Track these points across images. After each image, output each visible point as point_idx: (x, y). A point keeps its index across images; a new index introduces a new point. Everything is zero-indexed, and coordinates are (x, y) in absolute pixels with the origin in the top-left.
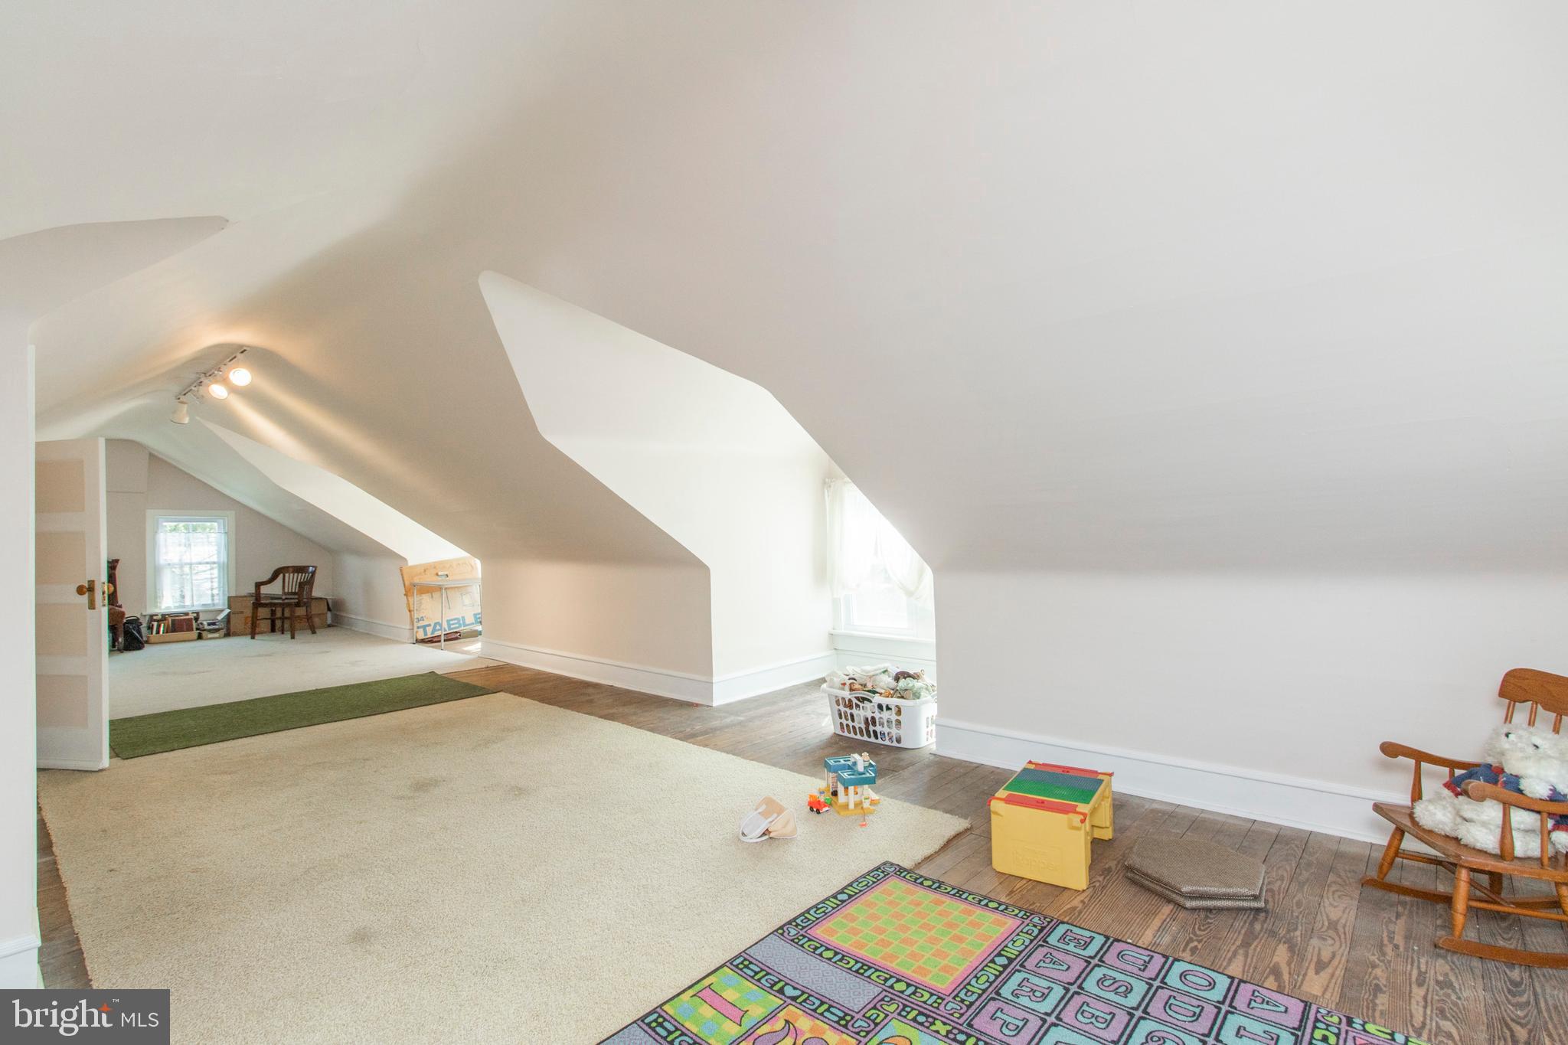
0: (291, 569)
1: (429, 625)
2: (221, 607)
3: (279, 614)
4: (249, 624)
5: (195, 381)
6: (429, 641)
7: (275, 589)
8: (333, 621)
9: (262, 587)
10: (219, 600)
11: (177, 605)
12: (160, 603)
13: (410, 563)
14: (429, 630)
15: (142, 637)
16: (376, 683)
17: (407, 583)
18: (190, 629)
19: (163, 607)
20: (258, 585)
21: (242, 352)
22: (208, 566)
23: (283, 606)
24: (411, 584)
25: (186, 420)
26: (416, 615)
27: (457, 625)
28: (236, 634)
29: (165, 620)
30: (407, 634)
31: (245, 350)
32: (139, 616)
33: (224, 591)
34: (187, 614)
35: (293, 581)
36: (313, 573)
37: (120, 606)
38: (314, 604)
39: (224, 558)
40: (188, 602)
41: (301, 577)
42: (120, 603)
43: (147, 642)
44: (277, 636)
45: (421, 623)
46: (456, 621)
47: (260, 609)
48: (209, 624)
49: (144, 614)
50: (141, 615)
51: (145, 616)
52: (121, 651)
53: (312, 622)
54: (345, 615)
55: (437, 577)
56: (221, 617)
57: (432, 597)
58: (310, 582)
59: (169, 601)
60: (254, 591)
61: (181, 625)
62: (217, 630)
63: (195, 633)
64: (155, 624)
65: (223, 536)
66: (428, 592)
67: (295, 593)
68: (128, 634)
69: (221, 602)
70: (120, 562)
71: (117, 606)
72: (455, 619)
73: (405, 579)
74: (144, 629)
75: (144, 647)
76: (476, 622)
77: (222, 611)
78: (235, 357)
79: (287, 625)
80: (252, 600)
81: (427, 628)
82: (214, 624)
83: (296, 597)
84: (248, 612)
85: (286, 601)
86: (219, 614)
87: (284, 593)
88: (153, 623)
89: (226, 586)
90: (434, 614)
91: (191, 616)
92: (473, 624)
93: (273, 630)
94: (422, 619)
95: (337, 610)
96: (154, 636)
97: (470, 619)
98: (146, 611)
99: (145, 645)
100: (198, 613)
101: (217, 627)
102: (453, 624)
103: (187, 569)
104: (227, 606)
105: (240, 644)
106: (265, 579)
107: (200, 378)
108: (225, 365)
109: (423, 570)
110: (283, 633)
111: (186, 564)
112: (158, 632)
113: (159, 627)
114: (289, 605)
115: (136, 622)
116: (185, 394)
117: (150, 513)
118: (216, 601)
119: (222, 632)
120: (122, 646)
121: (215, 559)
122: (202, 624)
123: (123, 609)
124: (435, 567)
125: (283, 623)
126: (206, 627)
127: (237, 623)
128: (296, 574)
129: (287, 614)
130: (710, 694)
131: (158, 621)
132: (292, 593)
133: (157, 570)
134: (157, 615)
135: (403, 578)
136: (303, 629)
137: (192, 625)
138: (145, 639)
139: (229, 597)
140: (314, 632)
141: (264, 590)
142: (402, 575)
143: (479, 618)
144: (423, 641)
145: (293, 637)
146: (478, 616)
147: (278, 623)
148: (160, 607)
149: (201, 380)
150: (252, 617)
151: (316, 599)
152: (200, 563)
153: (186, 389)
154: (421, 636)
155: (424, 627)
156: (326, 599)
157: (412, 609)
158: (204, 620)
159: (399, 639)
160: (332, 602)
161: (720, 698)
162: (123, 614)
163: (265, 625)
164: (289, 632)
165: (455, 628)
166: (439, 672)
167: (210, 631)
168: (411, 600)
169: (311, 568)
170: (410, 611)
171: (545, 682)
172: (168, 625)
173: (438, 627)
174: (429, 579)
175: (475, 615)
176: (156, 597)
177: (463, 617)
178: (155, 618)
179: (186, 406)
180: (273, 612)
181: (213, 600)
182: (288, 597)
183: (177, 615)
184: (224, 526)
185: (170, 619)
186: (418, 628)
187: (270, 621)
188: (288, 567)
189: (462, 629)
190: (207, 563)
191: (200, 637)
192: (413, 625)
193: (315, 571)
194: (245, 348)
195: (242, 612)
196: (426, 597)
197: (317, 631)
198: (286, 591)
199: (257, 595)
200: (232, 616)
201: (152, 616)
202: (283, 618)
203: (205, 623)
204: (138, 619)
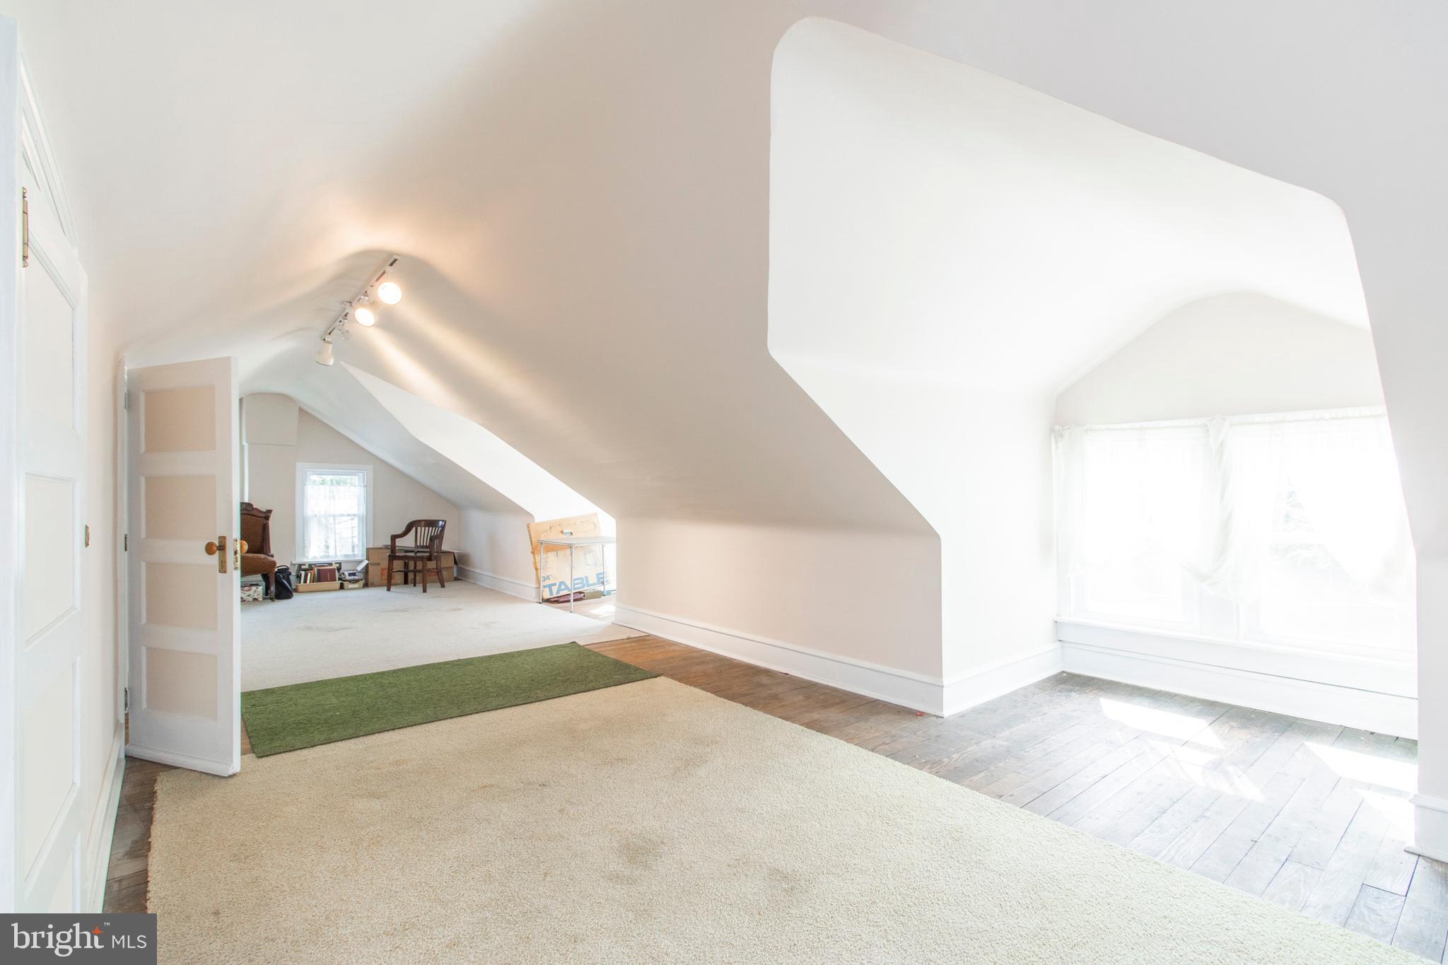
0: (423, 523)
1: (555, 584)
2: (359, 558)
3: (411, 567)
4: (385, 576)
5: (339, 316)
6: (556, 601)
7: (408, 542)
8: (458, 575)
9: (397, 540)
10: (359, 551)
11: (322, 554)
12: (308, 552)
13: (537, 520)
14: (555, 589)
15: (291, 586)
16: (520, 653)
17: (534, 540)
18: (333, 579)
19: (310, 557)
20: (394, 538)
21: (391, 265)
22: (350, 518)
23: (415, 559)
24: (538, 541)
25: (331, 362)
26: (543, 574)
27: (581, 585)
28: (373, 585)
29: (312, 569)
30: (533, 593)
31: (395, 260)
32: (289, 566)
33: (363, 543)
34: (331, 564)
35: (424, 534)
36: (443, 527)
37: (272, 556)
38: (443, 557)
39: (363, 511)
40: (332, 552)
41: (431, 531)
42: (272, 552)
43: (296, 590)
44: (409, 589)
45: (548, 582)
46: (580, 581)
47: (395, 562)
48: (350, 575)
49: (294, 563)
50: (291, 564)
51: (294, 565)
52: (272, 599)
53: (442, 576)
54: (472, 569)
55: (561, 534)
56: (360, 568)
57: (557, 555)
58: (440, 537)
59: (316, 551)
60: (390, 544)
61: (326, 575)
62: (356, 581)
63: (338, 583)
64: (303, 573)
65: (363, 489)
66: (553, 550)
67: (426, 547)
68: (279, 584)
69: (361, 553)
70: (273, 512)
71: (269, 556)
72: (578, 579)
73: (532, 536)
74: (293, 578)
75: (292, 596)
76: (599, 582)
77: (361, 561)
78: (384, 273)
79: (419, 578)
80: (388, 553)
81: (553, 587)
82: (354, 574)
83: (428, 550)
84: (385, 564)
85: (418, 554)
86: (358, 565)
87: (417, 546)
88: (301, 572)
89: (365, 538)
90: (560, 573)
91: (335, 566)
92: (595, 584)
93: (406, 582)
94: (548, 578)
95: (463, 564)
96: (302, 586)
97: (593, 580)
98: (295, 560)
99: (294, 594)
100: (340, 564)
101: (356, 577)
102: (577, 584)
103: (331, 520)
104: (365, 558)
105: (377, 594)
106: (399, 532)
107: (345, 309)
108: (372, 286)
109: (549, 528)
110: (415, 586)
111: (330, 516)
112: (305, 582)
113: (306, 576)
114: (421, 558)
115: (285, 572)
116: (330, 334)
117: (299, 465)
118: (356, 552)
119: (362, 583)
120: (273, 594)
121: (354, 511)
122: (343, 574)
123: (274, 559)
124: (560, 525)
125: (415, 576)
126: (348, 578)
127: (374, 574)
128: (427, 528)
129: (419, 566)
130: (939, 702)
131: (305, 570)
132: (423, 547)
133: (305, 521)
134: (304, 565)
135: (530, 535)
136: (434, 582)
137: (335, 575)
138: (294, 587)
139: (367, 549)
140: (443, 586)
141: (399, 542)
142: (529, 531)
143: (601, 578)
144: (548, 601)
145: (425, 591)
146: (600, 576)
147: (411, 576)
148: (308, 557)
149: (347, 311)
150: (389, 568)
151: (446, 552)
152: (342, 515)
153: (331, 326)
154: (547, 595)
155: (550, 586)
156: (453, 553)
157: (538, 567)
158: (346, 570)
159: (523, 597)
160: (458, 556)
161: (952, 706)
162: (274, 563)
163: (399, 577)
164: (421, 585)
165: (580, 588)
166: (581, 643)
167: (350, 581)
168: (538, 559)
169: (441, 522)
170: (536, 569)
171: (704, 663)
172: (314, 574)
173: (563, 587)
174: (554, 537)
175: (598, 575)
176: (304, 547)
177: (586, 577)
178: (303, 567)
179: (331, 345)
180: (406, 565)
181: (353, 551)
182: (418, 550)
183: (322, 565)
184: (364, 481)
185: (316, 569)
186: (544, 587)
187: (403, 573)
188: (420, 521)
189: (585, 589)
190: (349, 515)
191: (342, 587)
192: (539, 585)
193: (445, 525)
194: (395, 257)
195: (379, 564)
196: (551, 555)
197: (446, 584)
198: (418, 544)
199: (393, 547)
200: (370, 566)
201: (300, 565)
202: (415, 572)
203: (346, 573)
204: (288, 569)
